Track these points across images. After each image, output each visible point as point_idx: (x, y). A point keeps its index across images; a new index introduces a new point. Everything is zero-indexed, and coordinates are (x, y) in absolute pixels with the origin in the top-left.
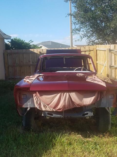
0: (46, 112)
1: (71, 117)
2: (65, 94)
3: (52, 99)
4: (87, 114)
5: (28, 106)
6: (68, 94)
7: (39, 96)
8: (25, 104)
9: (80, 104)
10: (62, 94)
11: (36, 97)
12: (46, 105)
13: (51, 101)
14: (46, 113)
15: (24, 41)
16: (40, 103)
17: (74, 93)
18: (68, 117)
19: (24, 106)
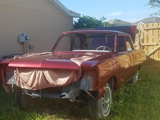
0: (25, 90)
1: (49, 98)
2: (39, 71)
3: (29, 77)
4: (64, 95)
5: (11, 82)
6: (41, 72)
7: (18, 73)
8: (9, 80)
9: (53, 83)
10: (37, 71)
11: (16, 73)
12: (24, 83)
13: (28, 79)
14: (26, 92)
15: (95, 18)
16: (20, 80)
17: (47, 72)
18: (45, 97)
19: (9, 83)
